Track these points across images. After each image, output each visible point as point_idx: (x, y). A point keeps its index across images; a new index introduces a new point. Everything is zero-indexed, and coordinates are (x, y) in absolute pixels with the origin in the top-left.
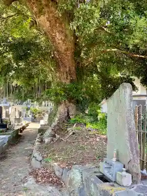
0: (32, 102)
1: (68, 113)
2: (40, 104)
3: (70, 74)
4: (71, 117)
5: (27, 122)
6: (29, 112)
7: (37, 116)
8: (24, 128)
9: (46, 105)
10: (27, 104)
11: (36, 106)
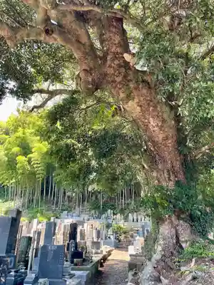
0: (114, 214)
1: (177, 238)
2: (126, 219)
3: (173, 173)
4: (184, 245)
5: (109, 248)
6: (110, 232)
7: (122, 238)
8: (105, 259)
9: (135, 220)
10: (107, 218)
11: (119, 221)
